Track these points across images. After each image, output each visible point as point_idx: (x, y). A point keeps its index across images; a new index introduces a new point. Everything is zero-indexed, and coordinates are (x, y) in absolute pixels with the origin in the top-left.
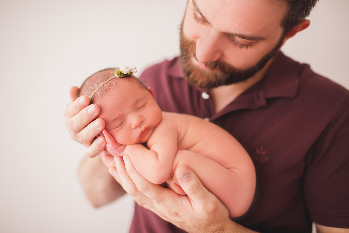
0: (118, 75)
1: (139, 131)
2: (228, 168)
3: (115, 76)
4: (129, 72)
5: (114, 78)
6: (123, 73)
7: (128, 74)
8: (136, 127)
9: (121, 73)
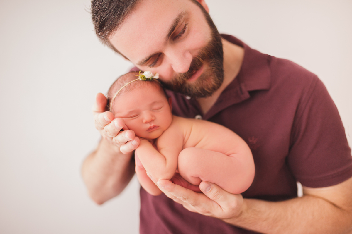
0: (141, 78)
1: (148, 126)
2: (228, 155)
3: (138, 79)
4: (151, 77)
5: (138, 80)
6: (145, 77)
7: (149, 78)
8: (146, 122)
9: (144, 77)
